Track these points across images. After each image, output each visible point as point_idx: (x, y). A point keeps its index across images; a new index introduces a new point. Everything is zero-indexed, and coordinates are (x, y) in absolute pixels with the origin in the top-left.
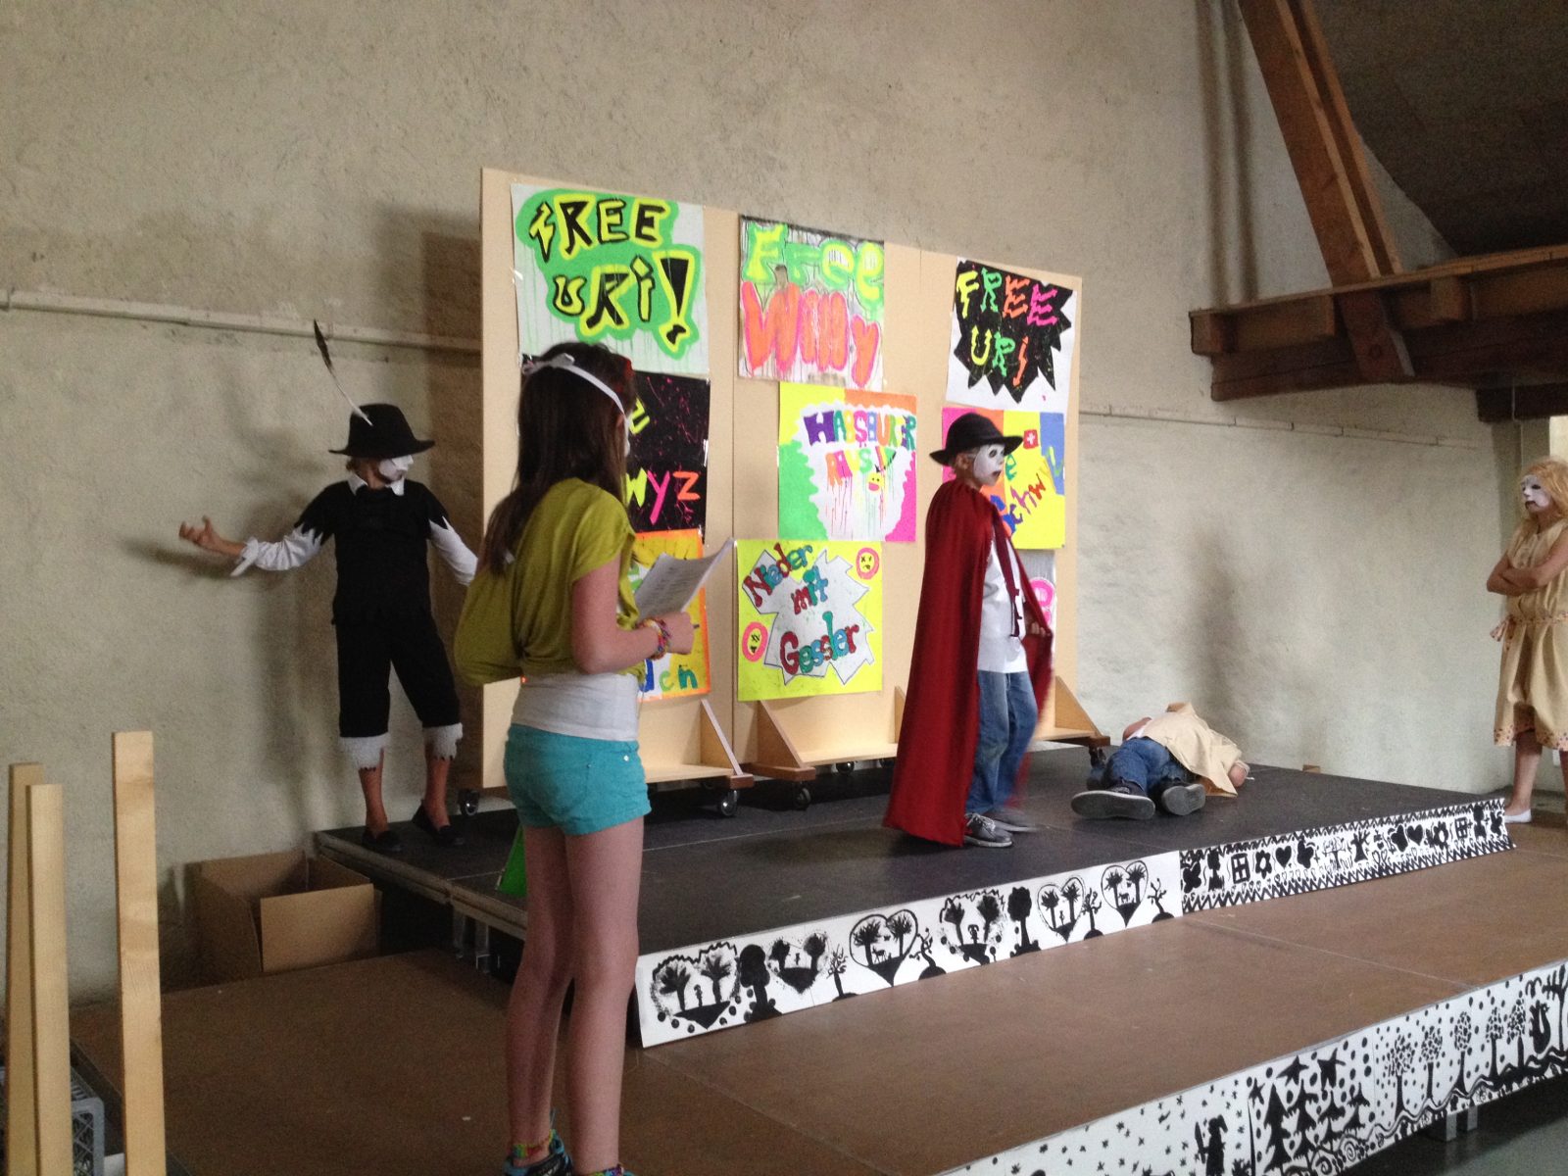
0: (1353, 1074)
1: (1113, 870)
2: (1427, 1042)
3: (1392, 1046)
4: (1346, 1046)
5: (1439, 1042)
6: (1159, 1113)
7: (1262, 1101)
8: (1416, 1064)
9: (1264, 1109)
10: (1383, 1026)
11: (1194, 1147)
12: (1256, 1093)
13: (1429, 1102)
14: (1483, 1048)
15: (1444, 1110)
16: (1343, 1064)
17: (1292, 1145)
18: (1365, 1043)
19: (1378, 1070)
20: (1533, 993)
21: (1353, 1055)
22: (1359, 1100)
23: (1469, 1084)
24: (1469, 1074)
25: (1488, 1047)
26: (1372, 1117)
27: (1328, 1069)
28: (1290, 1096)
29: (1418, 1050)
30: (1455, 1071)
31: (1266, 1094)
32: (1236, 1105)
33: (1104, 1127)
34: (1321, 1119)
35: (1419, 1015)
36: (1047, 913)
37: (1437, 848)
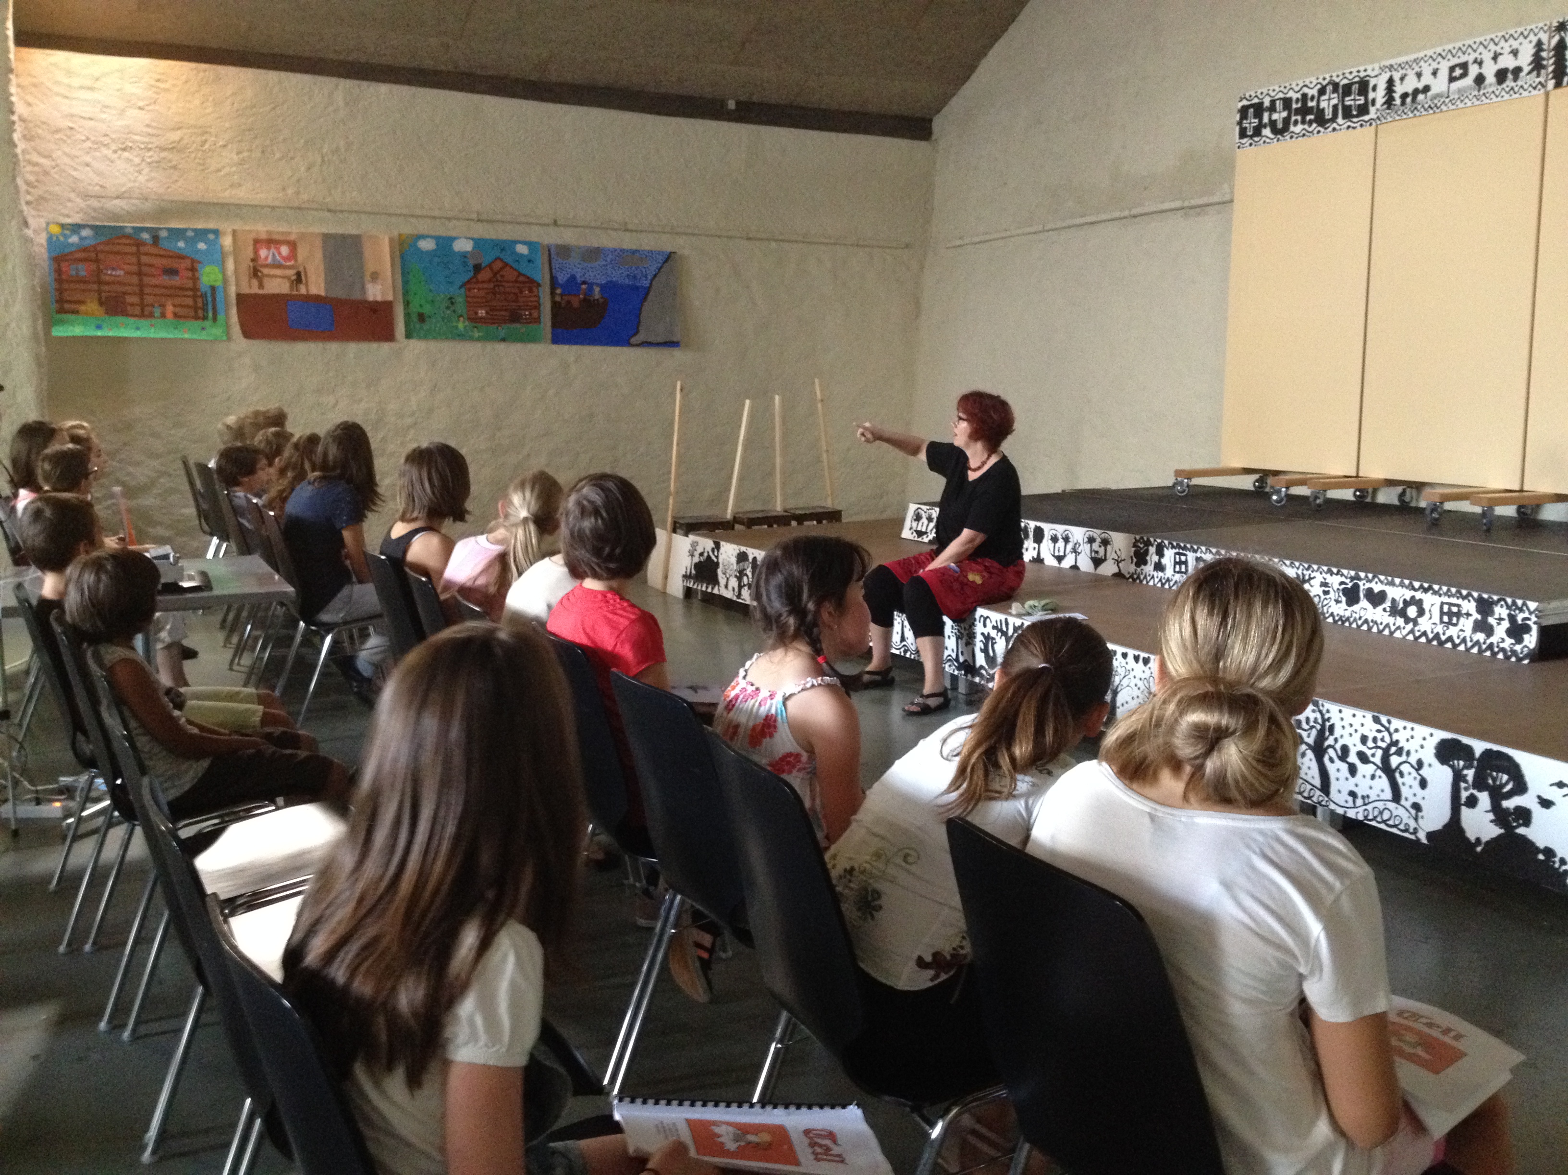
1: (1091, 533)
36: (1051, 545)
37: (1400, 621)
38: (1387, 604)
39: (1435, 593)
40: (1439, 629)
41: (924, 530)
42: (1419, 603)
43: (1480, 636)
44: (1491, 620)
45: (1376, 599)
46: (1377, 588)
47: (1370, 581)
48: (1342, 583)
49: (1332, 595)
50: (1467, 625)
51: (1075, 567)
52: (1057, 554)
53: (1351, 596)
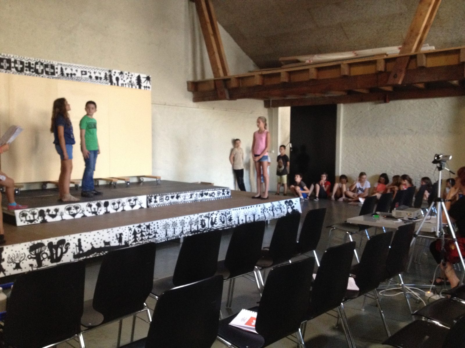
0: (154, 228)
1: (130, 198)
2: (173, 224)
3: (164, 224)
4: (152, 223)
5: (176, 224)
6: (107, 231)
7: (132, 231)
8: (170, 227)
9: (132, 232)
10: (162, 220)
11: (115, 238)
12: (130, 229)
13: (174, 235)
14: (188, 226)
15: (178, 237)
16: (152, 226)
17: (139, 239)
18: (157, 223)
19: (161, 228)
20: (201, 217)
21: (154, 225)
22: (156, 233)
23: (184, 232)
24: (184, 231)
25: (189, 226)
26: (159, 236)
27: (148, 227)
28: (139, 231)
29: (171, 225)
30: (181, 230)
31: (133, 230)
32: (125, 231)
33: (95, 232)
34: (147, 235)
35: (171, 219)
36: (112, 206)
37: (212, 197)
38: (209, 195)
39: (216, 190)
40: (218, 196)
41: (32, 218)
42: (214, 193)
43: (223, 196)
44: (224, 192)
45: (206, 194)
46: (206, 192)
47: (205, 191)
48: (200, 193)
49: (198, 196)
50: (221, 194)
51: (123, 210)
52: (115, 208)
53: (202, 195)
